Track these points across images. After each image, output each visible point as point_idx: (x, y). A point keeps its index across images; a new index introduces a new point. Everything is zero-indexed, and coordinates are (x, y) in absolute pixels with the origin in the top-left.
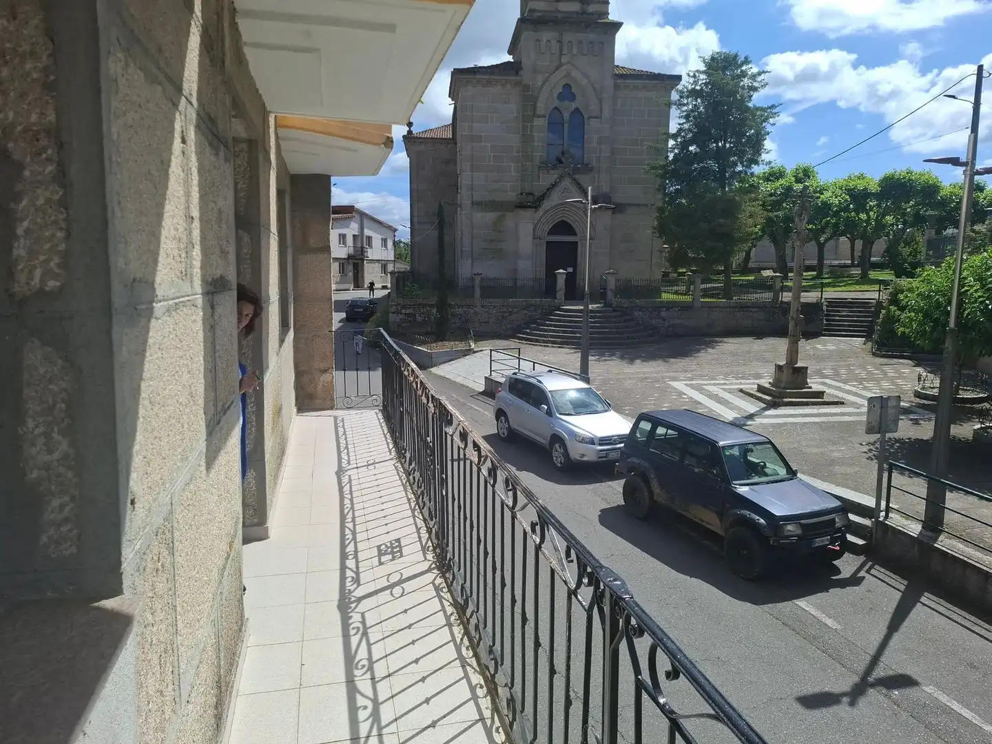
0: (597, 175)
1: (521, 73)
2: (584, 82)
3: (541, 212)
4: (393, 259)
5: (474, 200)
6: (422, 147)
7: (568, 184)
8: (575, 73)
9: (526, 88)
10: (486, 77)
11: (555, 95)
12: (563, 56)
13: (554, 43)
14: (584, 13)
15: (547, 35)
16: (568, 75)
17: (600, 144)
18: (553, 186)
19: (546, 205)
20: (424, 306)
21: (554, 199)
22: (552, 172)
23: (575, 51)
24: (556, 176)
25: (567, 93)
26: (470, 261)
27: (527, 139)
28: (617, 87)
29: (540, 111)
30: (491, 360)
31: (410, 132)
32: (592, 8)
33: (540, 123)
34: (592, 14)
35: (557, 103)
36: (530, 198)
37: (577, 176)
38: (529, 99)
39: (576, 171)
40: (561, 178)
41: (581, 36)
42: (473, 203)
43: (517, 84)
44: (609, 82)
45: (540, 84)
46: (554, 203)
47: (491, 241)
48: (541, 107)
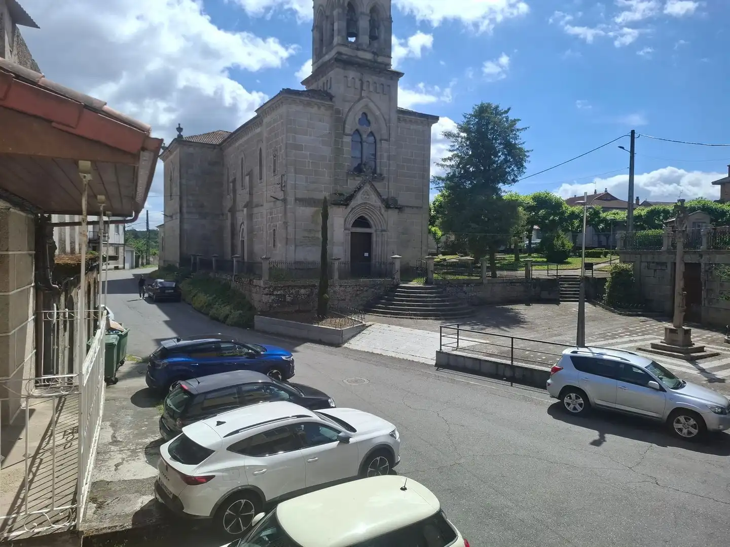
0: (387, 183)
1: (334, 99)
2: (378, 113)
3: (349, 209)
4: (123, 242)
5: (297, 197)
6: (191, 150)
7: (368, 188)
8: (371, 105)
9: (338, 112)
10: (308, 99)
11: (357, 119)
12: (363, 92)
13: (357, 80)
14: (375, 62)
15: (352, 74)
16: (367, 106)
17: (389, 160)
18: (359, 189)
19: (353, 203)
20: (293, 287)
21: (359, 199)
22: (357, 178)
23: (371, 89)
24: (359, 182)
25: (365, 119)
26: (293, 247)
27: (338, 151)
28: (399, 119)
29: (348, 131)
30: (441, 336)
31: (180, 136)
32: (380, 59)
33: (347, 139)
34: (380, 63)
35: (358, 127)
36: (342, 198)
37: (374, 183)
38: (339, 121)
39: (374, 179)
40: (364, 183)
41: (375, 78)
42: (296, 199)
43: (331, 107)
44: (394, 116)
45: (347, 110)
46: (359, 202)
47: (310, 231)
48: (349, 128)
